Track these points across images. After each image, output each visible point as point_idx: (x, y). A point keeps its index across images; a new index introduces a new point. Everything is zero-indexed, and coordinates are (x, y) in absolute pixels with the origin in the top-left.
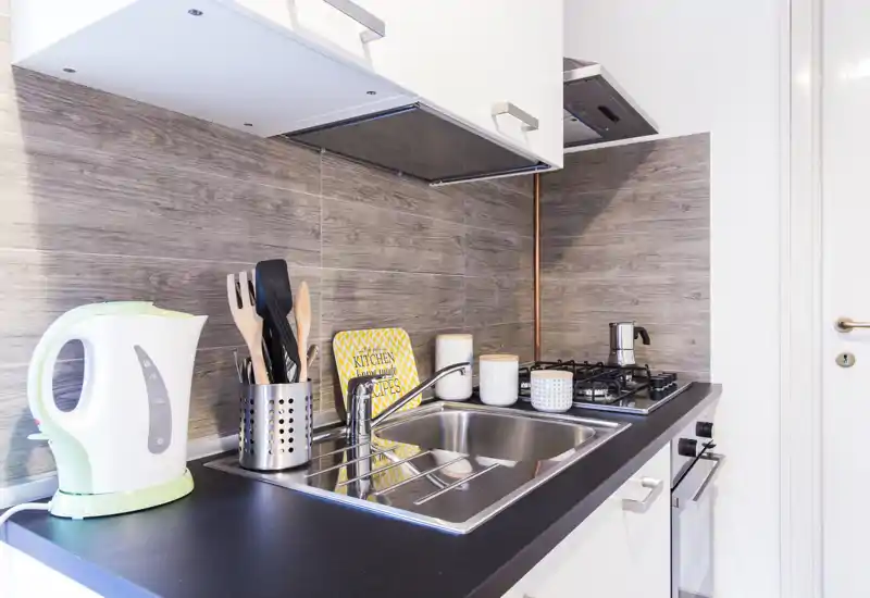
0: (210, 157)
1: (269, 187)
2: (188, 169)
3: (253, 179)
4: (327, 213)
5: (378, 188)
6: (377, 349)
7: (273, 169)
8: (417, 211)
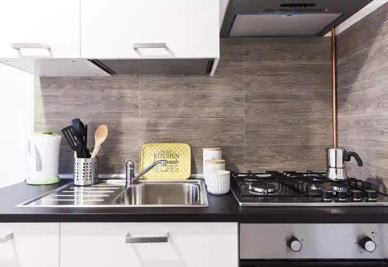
0: (91, 87)
1: (114, 92)
2: (84, 92)
3: (107, 91)
4: (142, 98)
5: (172, 84)
6: (170, 152)
7: (116, 86)
8: (200, 89)
